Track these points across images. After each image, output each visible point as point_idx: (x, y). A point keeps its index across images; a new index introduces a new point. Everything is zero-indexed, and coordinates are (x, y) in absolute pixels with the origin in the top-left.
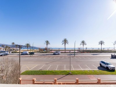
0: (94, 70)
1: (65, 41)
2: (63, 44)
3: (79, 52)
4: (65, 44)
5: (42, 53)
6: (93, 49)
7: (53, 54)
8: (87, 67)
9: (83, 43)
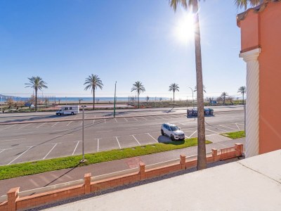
0: (147, 144)
1: (94, 82)
2: (87, 87)
3: (130, 106)
4: (94, 88)
5: (16, 112)
6: (161, 99)
7: (54, 113)
8: (134, 141)
9: (138, 86)
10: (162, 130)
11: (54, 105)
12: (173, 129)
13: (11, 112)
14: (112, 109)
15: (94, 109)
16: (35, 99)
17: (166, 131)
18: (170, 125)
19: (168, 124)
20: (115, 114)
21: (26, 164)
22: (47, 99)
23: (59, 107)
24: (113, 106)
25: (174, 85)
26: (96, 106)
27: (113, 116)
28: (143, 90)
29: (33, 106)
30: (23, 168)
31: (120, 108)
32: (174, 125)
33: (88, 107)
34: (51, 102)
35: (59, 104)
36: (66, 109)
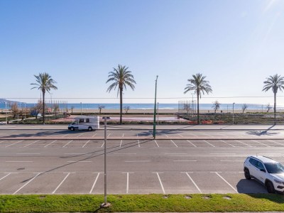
0: (213, 192)
1: (122, 78)
3: (181, 120)
4: (121, 89)
6: (245, 107)
8: (188, 183)
9: (198, 83)
10: (246, 170)
11: (66, 115)
12: (271, 169)
13: (15, 123)
14: (150, 124)
15: (121, 123)
16: (42, 106)
17: (255, 172)
18: (265, 160)
19: (260, 157)
20: (154, 132)
21: (33, 197)
22: (56, 106)
23: (72, 119)
24: (151, 119)
25: (275, 79)
26: (125, 118)
27: (151, 137)
28: (208, 90)
29: (40, 115)
30: (29, 202)
31: (163, 123)
32: (273, 162)
33: (113, 118)
34: (62, 111)
35: (72, 114)
36: (81, 121)
